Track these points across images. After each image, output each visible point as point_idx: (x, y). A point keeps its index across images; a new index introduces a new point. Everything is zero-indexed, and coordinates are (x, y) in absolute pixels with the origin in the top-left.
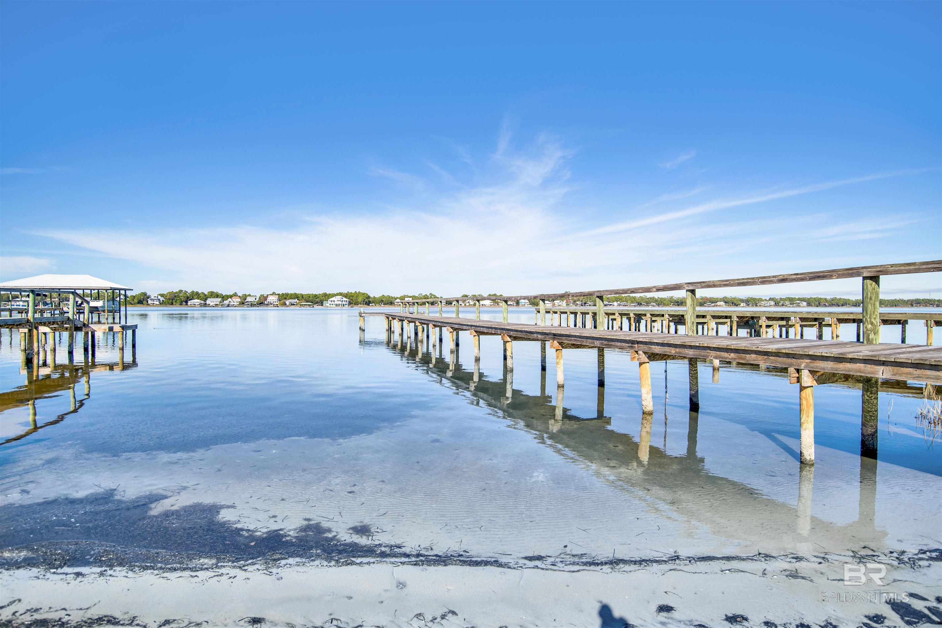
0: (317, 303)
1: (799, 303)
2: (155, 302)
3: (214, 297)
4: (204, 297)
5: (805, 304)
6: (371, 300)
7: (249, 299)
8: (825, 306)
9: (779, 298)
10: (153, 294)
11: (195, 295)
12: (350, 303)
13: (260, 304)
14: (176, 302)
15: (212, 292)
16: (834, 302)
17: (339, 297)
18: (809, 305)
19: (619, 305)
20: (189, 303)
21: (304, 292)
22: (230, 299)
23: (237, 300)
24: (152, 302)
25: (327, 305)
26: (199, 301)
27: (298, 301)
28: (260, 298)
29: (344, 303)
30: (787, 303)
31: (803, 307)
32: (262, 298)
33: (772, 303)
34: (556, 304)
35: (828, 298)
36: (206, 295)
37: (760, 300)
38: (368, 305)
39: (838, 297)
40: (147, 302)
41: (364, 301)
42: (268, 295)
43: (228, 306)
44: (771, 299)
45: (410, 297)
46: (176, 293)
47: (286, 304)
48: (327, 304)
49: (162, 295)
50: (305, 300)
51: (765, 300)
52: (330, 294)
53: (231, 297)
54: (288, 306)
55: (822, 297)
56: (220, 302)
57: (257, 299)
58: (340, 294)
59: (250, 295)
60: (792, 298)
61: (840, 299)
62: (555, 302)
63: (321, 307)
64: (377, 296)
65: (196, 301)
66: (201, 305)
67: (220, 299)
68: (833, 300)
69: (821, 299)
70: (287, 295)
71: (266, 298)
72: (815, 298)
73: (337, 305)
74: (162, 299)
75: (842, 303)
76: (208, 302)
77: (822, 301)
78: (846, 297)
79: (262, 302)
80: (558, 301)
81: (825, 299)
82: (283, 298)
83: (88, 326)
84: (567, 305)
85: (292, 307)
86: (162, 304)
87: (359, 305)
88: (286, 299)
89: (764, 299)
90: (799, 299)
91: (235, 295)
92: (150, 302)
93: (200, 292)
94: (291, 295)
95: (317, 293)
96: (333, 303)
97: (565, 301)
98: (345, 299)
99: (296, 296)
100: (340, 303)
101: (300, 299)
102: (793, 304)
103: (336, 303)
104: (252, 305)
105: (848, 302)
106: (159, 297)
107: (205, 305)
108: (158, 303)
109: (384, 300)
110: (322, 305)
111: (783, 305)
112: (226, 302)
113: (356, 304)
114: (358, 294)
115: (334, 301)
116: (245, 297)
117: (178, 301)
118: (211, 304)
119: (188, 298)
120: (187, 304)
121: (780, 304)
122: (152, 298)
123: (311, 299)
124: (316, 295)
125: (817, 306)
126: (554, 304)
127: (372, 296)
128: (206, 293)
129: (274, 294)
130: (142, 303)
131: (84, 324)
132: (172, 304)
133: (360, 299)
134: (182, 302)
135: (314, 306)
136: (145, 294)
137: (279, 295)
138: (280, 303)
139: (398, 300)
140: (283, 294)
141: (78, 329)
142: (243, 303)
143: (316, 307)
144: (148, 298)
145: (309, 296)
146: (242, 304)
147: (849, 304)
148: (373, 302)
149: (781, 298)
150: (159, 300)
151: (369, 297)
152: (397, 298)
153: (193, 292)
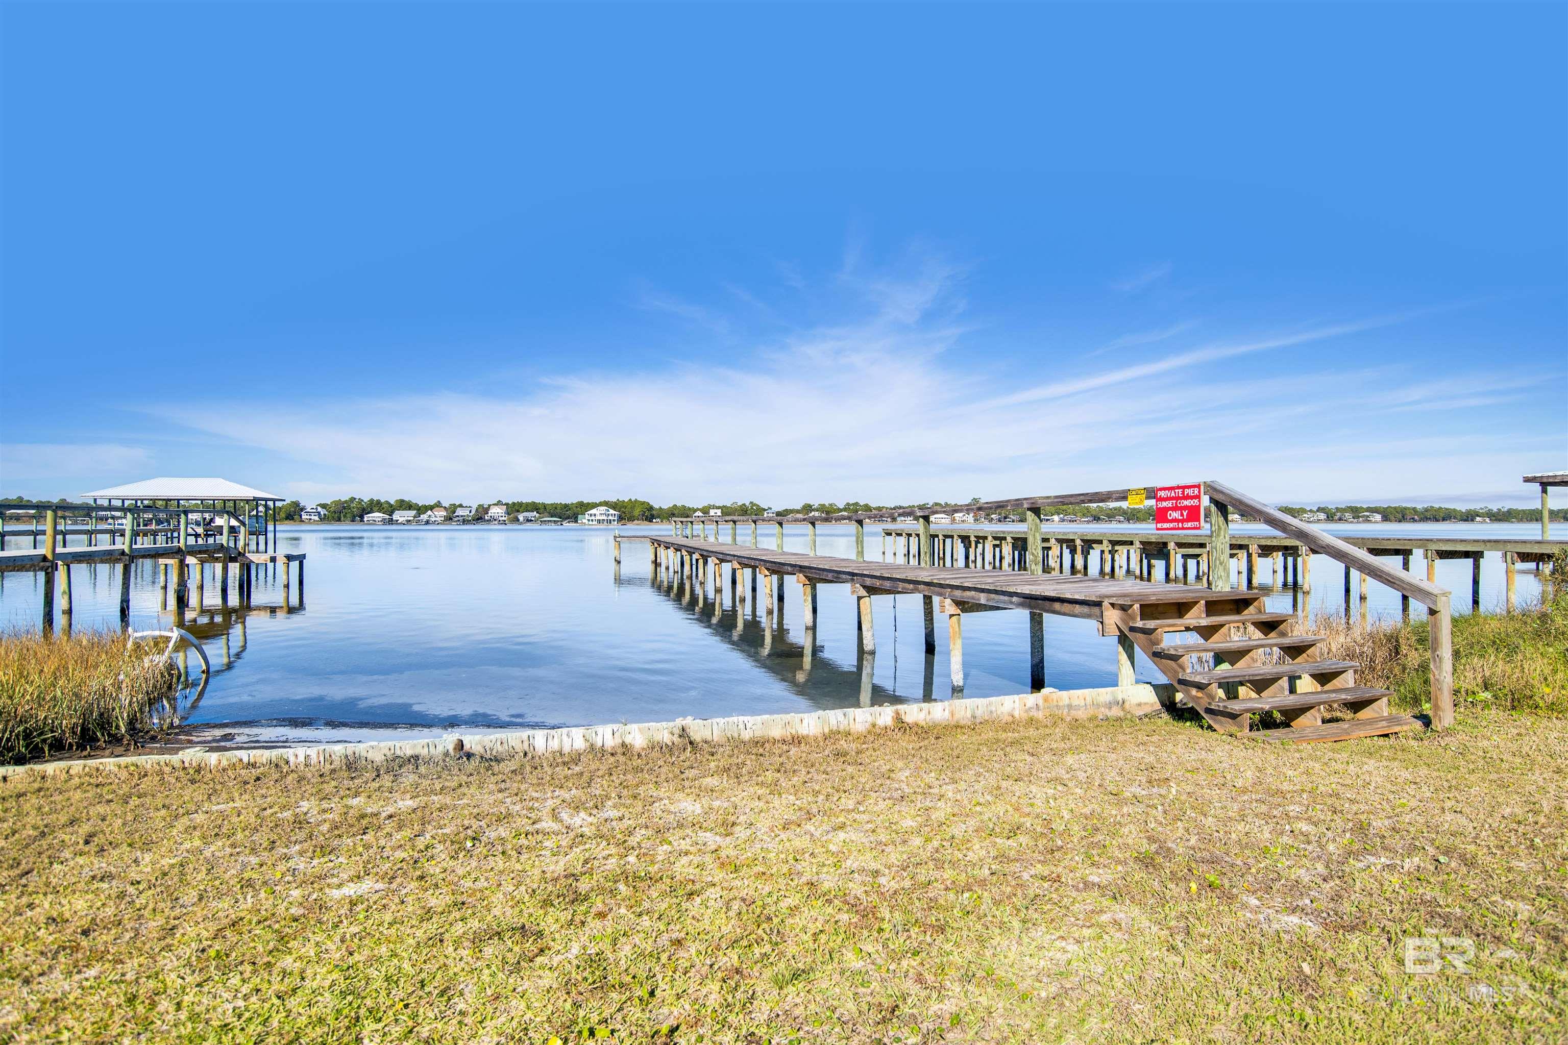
0: (568, 518)
1: (1368, 517)
2: (313, 517)
3: (405, 509)
4: (389, 509)
5: (1378, 517)
6: (654, 512)
7: (460, 512)
8: (1414, 520)
9: (1334, 507)
10: (309, 504)
11: (375, 505)
12: (621, 519)
13: (478, 519)
14: (345, 516)
15: (402, 501)
16: (1428, 515)
17: (603, 509)
18: (1386, 518)
19: (1063, 520)
20: (365, 519)
21: (548, 501)
22: (429, 512)
23: (440, 514)
24: (308, 517)
25: (584, 521)
26: (381, 515)
27: (537, 515)
28: (477, 510)
29: (610, 518)
30: (1348, 515)
31: (1376, 522)
32: (480, 510)
33: (1322, 516)
34: (957, 519)
35: (1419, 507)
36: (391, 506)
37: (1304, 511)
38: (651, 521)
39: (1437, 506)
40: (301, 516)
41: (643, 515)
42: (489, 506)
43: (427, 523)
44: (1319, 510)
45: (718, 508)
46: (346, 502)
47: (518, 520)
48: (584, 519)
49: (324, 506)
50: (549, 513)
51: (1311, 511)
52: (588, 504)
53: (431, 508)
54: (521, 524)
55: (1409, 506)
56: (415, 517)
57: (473, 512)
58: (606, 504)
59: (461, 506)
60: (1356, 508)
61: (1440, 508)
62: (956, 515)
63: (574, 524)
64: (665, 507)
65: (377, 515)
66: (384, 521)
67: (413, 513)
68: (1426, 510)
69: (1405, 508)
70: (520, 504)
71: (486, 510)
72: (1395, 508)
73: (599, 521)
74: (323, 512)
75: (1442, 515)
76: (395, 517)
77: (1408, 512)
78: (1451, 506)
79: (480, 516)
80: (961, 515)
81: (1414, 509)
82: (514, 510)
83: (244, 555)
84: (976, 520)
85: (529, 524)
86: (323, 519)
87: (636, 522)
88: (518, 511)
89: (1308, 509)
90: (1370, 510)
91: (438, 505)
92: (304, 517)
93: (383, 501)
94: (527, 504)
95: (569, 502)
96: (593, 518)
97: (972, 515)
98: (612, 512)
99: (534, 507)
100: (604, 518)
101: (541, 511)
102: (1358, 517)
103: (598, 518)
104: (465, 522)
105: (1453, 514)
106: (319, 509)
107: (391, 522)
108: (317, 518)
109: (676, 512)
110: (576, 522)
111: (1340, 519)
112: (424, 517)
113: (631, 519)
114: (634, 504)
115: (595, 515)
116: (453, 508)
117: (348, 515)
118: (401, 520)
119: (364, 509)
120: (362, 520)
121: (1336, 518)
122: (308, 510)
123: (558, 511)
124: (566, 506)
125: (1400, 521)
126: (954, 519)
127: (656, 506)
128: (392, 502)
129: (499, 503)
130: (293, 519)
131: (240, 553)
132: (339, 520)
133: (637, 512)
134: (354, 517)
135: (564, 523)
136: (296, 504)
137: (507, 504)
138: (509, 519)
139: (699, 514)
140: (514, 504)
141: (233, 560)
142: (451, 519)
143: (566, 524)
144: (302, 510)
145: (555, 506)
146: (449, 519)
147: (1455, 518)
148: (658, 517)
149: (1337, 508)
150: (319, 513)
151: (651, 508)
152: (698, 509)
153: (372, 500)
